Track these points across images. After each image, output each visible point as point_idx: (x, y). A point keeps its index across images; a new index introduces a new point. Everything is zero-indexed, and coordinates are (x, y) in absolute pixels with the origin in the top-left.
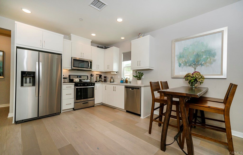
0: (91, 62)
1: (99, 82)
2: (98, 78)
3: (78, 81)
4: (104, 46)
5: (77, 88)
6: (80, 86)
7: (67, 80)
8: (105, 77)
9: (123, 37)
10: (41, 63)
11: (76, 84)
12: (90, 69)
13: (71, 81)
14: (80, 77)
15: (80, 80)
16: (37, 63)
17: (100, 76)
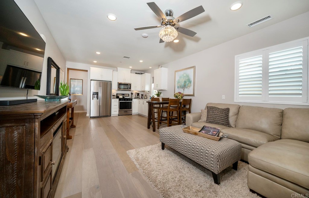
0: (130, 85)
1: (136, 98)
2: (136, 95)
3: (122, 97)
4: (141, 72)
5: (120, 102)
6: (122, 100)
7: (115, 97)
8: (142, 95)
9: (151, 67)
10: (101, 88)
11: (120, 99)
12: (130, 90)
13: (117, 97)
14: (123, 95)
15: (123, 97)
16: (99, 87)
17: (138, 94)
